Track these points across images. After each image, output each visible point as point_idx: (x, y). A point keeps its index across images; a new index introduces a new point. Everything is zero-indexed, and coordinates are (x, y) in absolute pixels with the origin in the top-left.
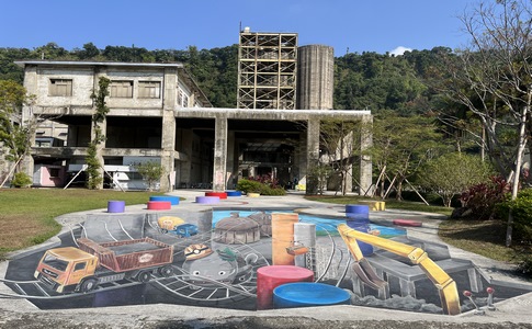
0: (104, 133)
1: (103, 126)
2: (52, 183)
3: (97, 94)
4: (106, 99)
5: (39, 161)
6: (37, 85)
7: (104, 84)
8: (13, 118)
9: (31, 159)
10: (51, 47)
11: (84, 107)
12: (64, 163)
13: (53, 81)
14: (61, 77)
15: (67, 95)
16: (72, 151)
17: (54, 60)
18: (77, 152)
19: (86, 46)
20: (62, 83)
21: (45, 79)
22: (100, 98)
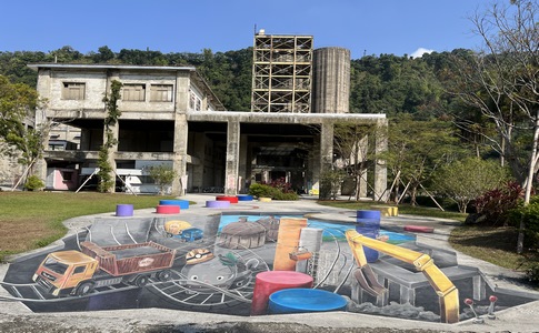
0: (116, 136)
1: (115, 130)
2: (65, 187)
3: (109, 98)
4: (118, 102)
5: (52, 165)
6: (50, 89)
7: (116, 87)
8: (27, 122)
9: (44, 163)
10: (66, 50)
11: (96, 110)
12: (77, 167)
13: (66, 85)
14: (73, 80)
15: (79, 99)
16: (84, 155)
17: (68, 64)
18: (89, 156)
19: (101, 50)
20: (75, 86)
21: (58, 82)
22: (111, 101)
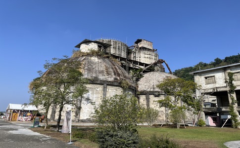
0: (235, 99)
1: (234, 95)
2: (214, 125)
3: (228, 81)
4: (233, 82)
5: (207, 114)
7: (231, 75)
9: (203, 113)
10: (201, 64)
11: (222, 87)
12: (218, 115)
13: (206, 78)
14: (209, 75)
15: (213, 83)
16: (221, 109)
18: (224, 109)
19: (215, 60)
20: (210, 78)
21: (203, 78)
22: (230, 82)
